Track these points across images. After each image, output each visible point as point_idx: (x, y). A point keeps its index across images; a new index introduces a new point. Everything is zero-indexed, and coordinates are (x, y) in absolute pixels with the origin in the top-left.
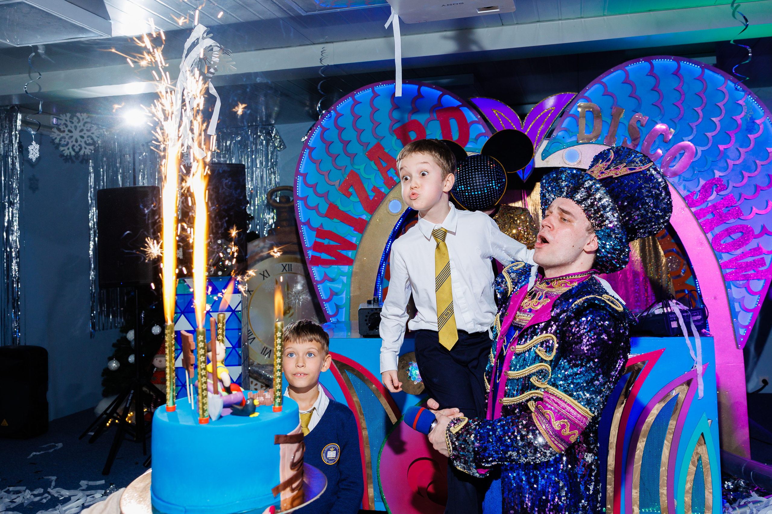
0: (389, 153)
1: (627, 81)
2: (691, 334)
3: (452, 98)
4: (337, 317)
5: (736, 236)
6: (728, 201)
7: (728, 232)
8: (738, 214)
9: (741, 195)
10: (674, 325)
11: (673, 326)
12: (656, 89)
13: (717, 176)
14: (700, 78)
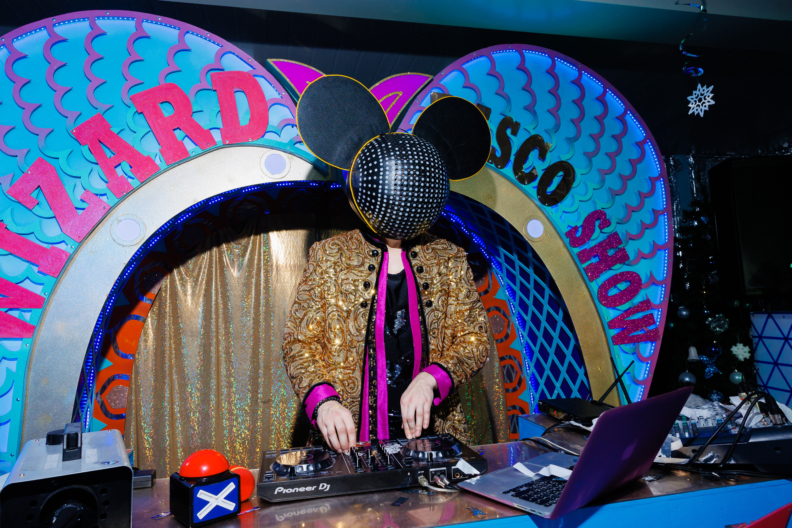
0: (121, 136)
1: (493, 73)
5: (622, 286)
6: (614, 239)
7: (613, 281)
8: (623, 258)
9: (626, 233)
12: (527, 88)
13: (599, 208)
14: (577, 82)
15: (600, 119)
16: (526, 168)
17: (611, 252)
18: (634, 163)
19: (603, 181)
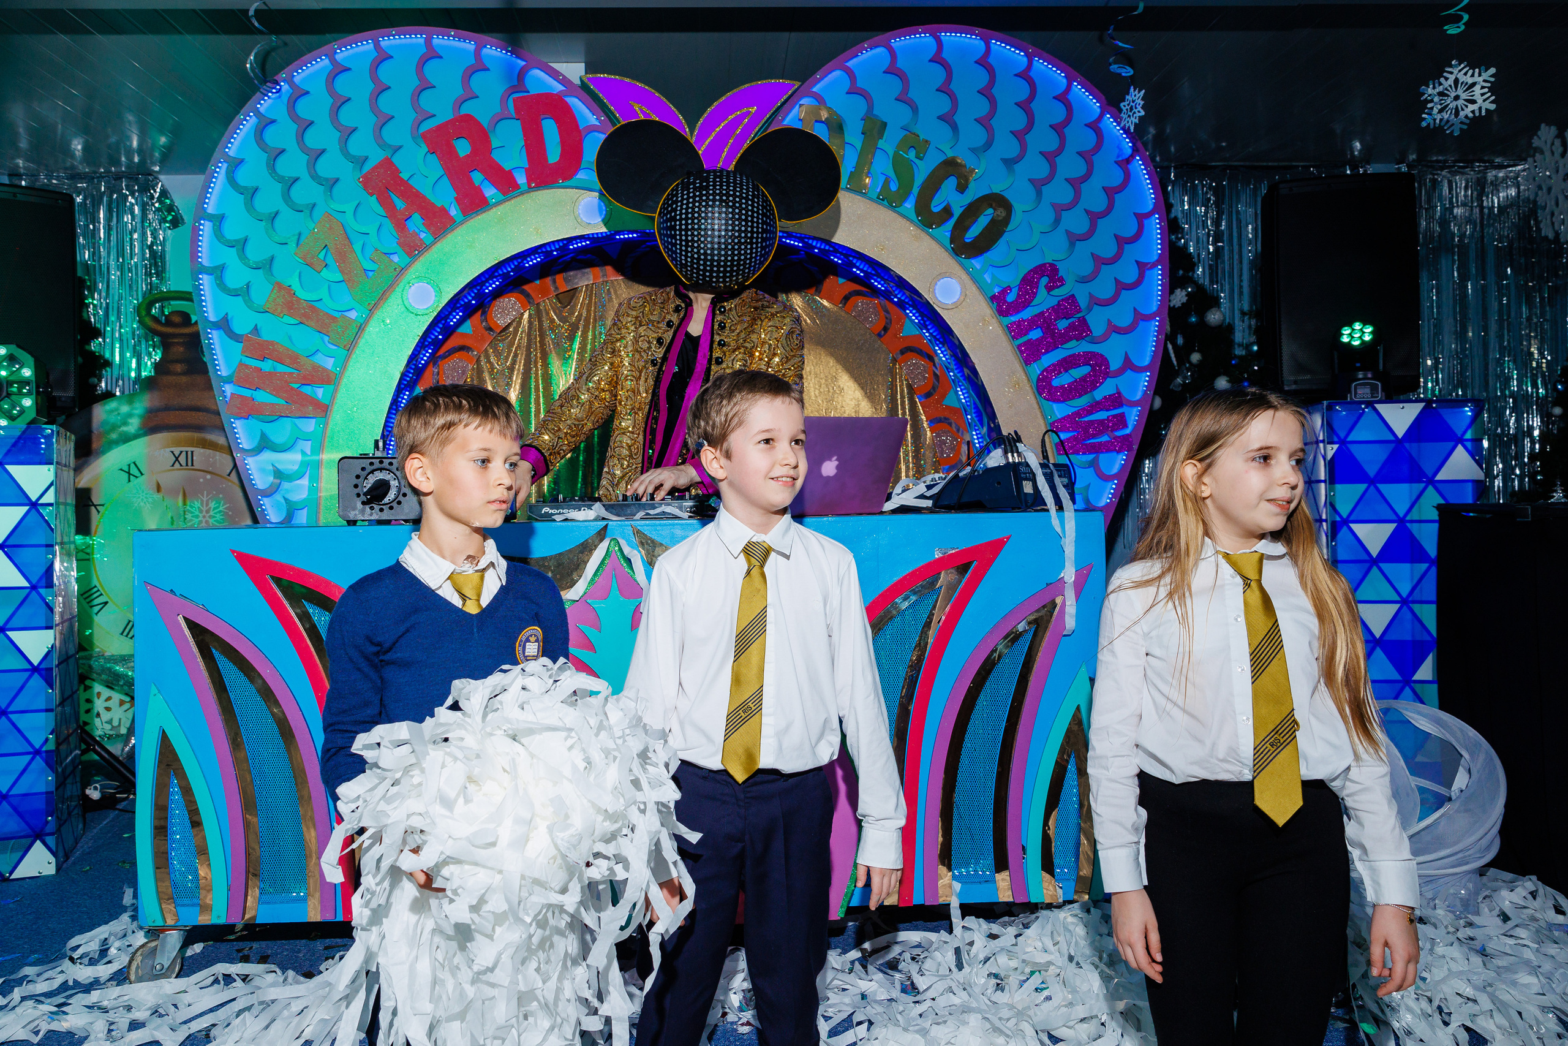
0: (411, 182)
1: (893, 70)
2: (1060, 507)
3: (547, 77)
5: (1079, 372)
6: (1069, 306)
7: (1066, 364)
9: (1092, 298)
10: (1028, 488)
12: (945, 89)
13: (1048, 260)
14: (1025, 75)
15: (1059, 129)
16: (936, 205)
17: (1062, 324)
18: (1111, 192)
19: (1057, 220)
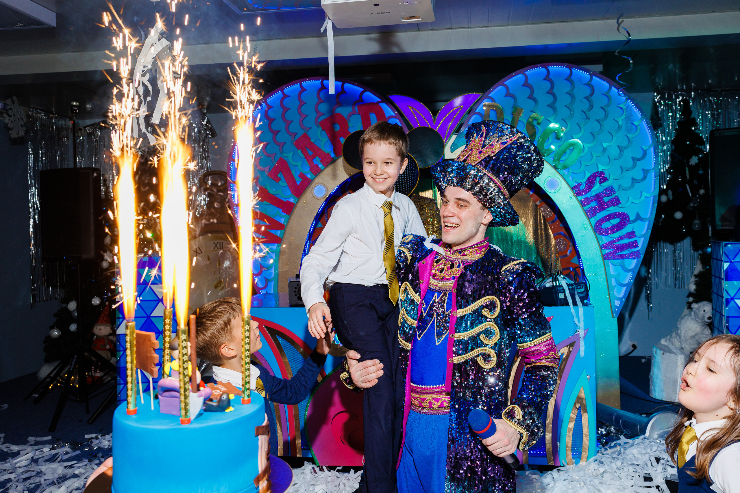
0: (315, 143)
1: (526, 84)
2: (575, 304)
3: (372, 95)
4: (266, 289)
6: (610, 191)
7: (609, 218)
8: (616, 202)
9: (620, 186)
10: (561, 296)
11: (560, 298)
12: (550, 92)
13: (600, 170)
14: (589, 84)
15: (605, 108)
16: (547, 146)
17: (606, 199)
